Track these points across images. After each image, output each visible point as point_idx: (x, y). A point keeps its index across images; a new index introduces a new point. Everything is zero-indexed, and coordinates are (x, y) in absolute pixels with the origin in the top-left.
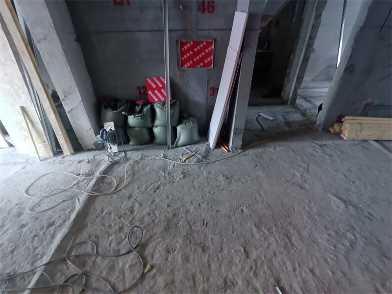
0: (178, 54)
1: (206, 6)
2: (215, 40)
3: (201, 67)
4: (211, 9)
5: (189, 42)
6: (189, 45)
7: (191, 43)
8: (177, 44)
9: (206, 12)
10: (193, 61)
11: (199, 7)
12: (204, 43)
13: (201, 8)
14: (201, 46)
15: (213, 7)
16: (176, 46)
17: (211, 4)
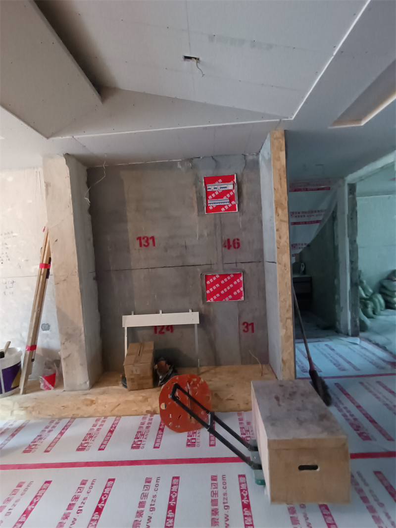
0: (202, 287)
1: (231, 243)
2: (244, 272)
3: (230, 299)
4: (236, 246)
5: (215, 276)
6: (214, 278)
7: (218, 276)
8: (201, 278)
9: (232, 248)
10: (220, 294)
11: (225, 244)
12: (232, 276)
13: (227, 244)
14: (229, 278)
15: (238, 244)
16: (200, 280)
17: (236, 241)
